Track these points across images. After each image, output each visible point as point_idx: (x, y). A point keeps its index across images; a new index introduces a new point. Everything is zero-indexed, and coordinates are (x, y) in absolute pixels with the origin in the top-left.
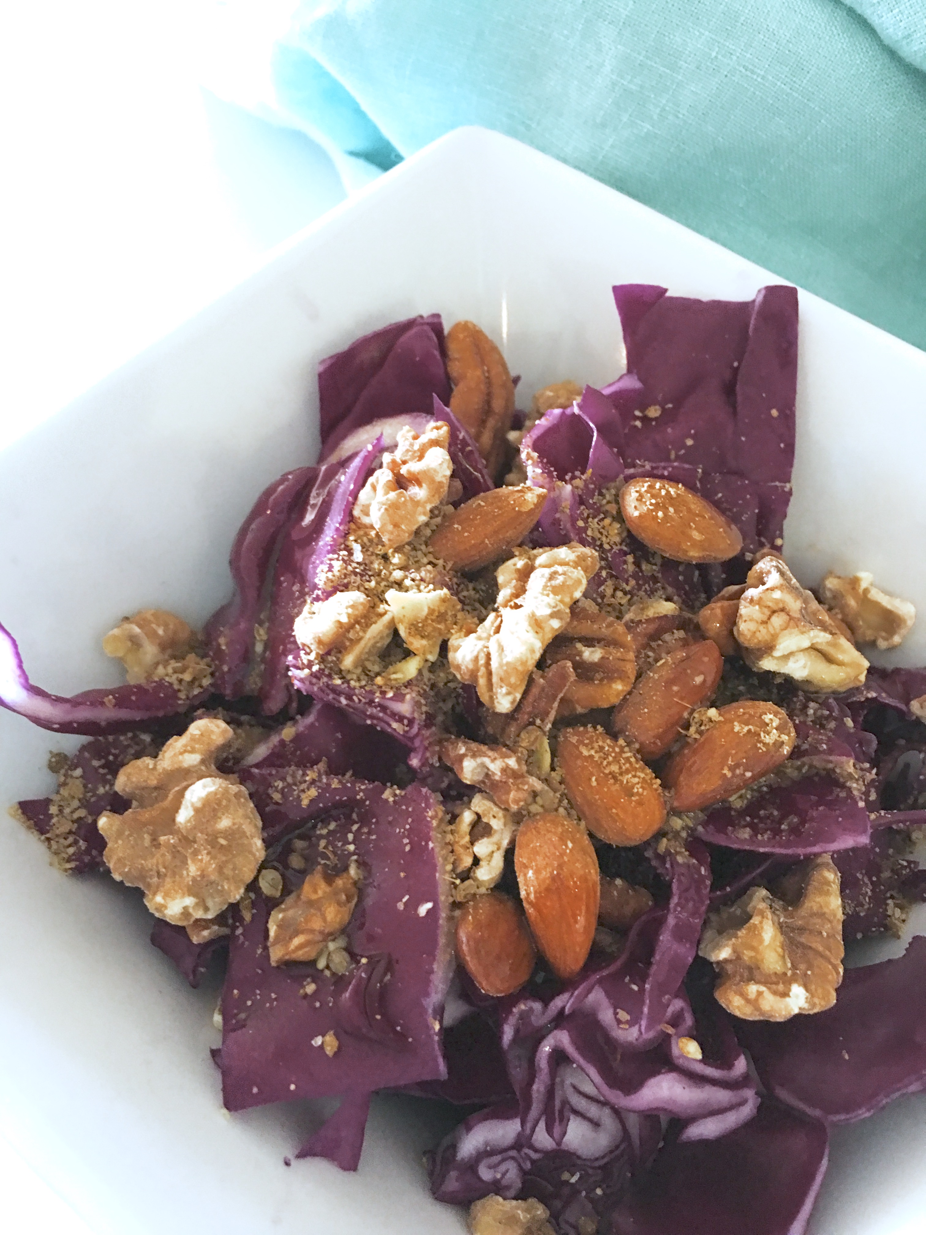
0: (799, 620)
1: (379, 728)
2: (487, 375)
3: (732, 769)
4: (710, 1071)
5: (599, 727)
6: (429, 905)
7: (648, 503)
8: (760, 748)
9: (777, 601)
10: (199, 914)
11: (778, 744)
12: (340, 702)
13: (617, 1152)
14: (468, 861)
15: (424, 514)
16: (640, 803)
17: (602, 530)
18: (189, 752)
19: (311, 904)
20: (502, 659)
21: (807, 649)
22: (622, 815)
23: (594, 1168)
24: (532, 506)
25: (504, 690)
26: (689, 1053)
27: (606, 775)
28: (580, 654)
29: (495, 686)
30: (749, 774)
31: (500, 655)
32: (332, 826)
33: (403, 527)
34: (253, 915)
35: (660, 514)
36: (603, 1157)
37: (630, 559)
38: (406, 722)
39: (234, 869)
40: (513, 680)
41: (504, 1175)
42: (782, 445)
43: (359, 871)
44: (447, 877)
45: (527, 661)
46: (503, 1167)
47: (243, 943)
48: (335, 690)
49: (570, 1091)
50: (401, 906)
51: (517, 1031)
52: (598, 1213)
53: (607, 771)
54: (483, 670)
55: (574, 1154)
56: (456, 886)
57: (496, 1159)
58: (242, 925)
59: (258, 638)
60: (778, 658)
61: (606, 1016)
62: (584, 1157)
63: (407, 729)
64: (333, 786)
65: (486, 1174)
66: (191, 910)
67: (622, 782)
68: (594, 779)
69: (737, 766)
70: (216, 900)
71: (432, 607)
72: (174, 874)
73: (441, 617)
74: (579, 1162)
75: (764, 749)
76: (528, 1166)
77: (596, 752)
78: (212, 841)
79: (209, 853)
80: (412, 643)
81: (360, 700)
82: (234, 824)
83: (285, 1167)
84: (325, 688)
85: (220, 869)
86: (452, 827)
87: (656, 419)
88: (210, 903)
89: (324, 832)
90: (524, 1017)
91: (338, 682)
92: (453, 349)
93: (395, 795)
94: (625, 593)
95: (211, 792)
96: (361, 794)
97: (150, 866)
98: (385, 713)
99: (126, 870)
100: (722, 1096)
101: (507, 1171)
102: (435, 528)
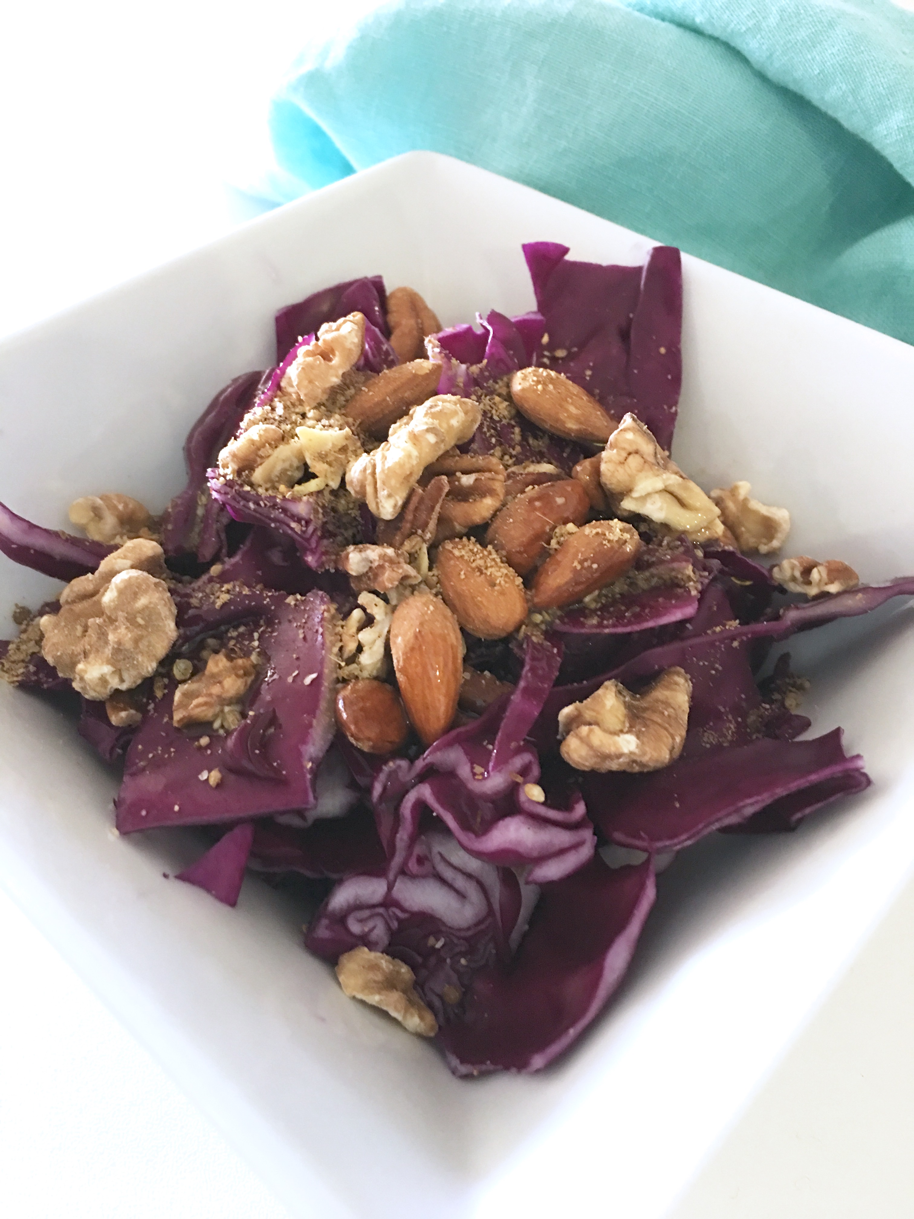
0: (653, 464)
1: (281, 531)
2: (421, 326)
3: (581, 562)
4: (552, 814)
5: (472, 538)
6: (314, 676)
7: (531, 380)
8: (605, 545)
9: (631, 442)
10: (114, 683)
11: (621, 542)
12: (249, 508)
13: (482, 927)
14: (351, 647)
15: (337, 377)
16: (502, 593)
17: (493, 406)
18: (122, 558)
19: (213, 676)
20: (384, 465)
21: (660, 491)
22: (485, 603)
23: (459, 938)
24: (428, 372)
25: (385, 492)
26: (534, 795)
27: (473, 569)
28: (459, 480)
29: (378, 489)
30: (595, 566)
31: (383, 463)
32: (242, 629)
33: (317, 383)
34: (164, 695)
35: (540, 387)
36: (469, 929)
37: (517, 430)
38: (303, 523)
39: (148, 646)
40: (393, 482)
41: (371, 930)
42: (669, 377)
43: (259, 659)
44: (334, 658)
45: (404, 464)
46: (370, 924)
47: (153, 714)
48: (245, 497)
49: (437, 859)
50: (290, 680)
51: (385, 789)
52: (463, 985)
53: (474, 565)
54: (370, 478)
55: (440, 920)
56: (340, 667)
57: (366, 913)
58: (154, 701)
59: (200, 503)
60: (636, 499)
61: (464, 771)
62: (449, 925)
63: (304, 529)
64: (244, 593)
65: (355, 928)
66: (108, 677)
67: (486, 574)
68: (462, 573)
69: (586, 560)
70: (131, 673)
71: (336, 443)
72: (97, 651)
73: (343, 450)
74: (443, 929)
75: (609, 545)
76: (395, 925)
77: (467, 553)
78: (131, 620)
79: (127, 628)
80: (315, 467)
81: (265, 505)
82: (150, 603)
83: (163, 879)
84: (237, 496)
85: (136, 641)
86: (343, 623)
87: (562, 359)
88: (126, 676)
89: (235, 634)
90: (392, 775)
91: (247, 488)
92: (392, 305)
93: (297, 600)
94: (511, 456)
95: (134, 577)
96: (268, 600)
97: (79, 650)
98: (286, 515)
99: (59, 654)
100: (563, 838)
101: (374, 928)
102: (349, 398)
